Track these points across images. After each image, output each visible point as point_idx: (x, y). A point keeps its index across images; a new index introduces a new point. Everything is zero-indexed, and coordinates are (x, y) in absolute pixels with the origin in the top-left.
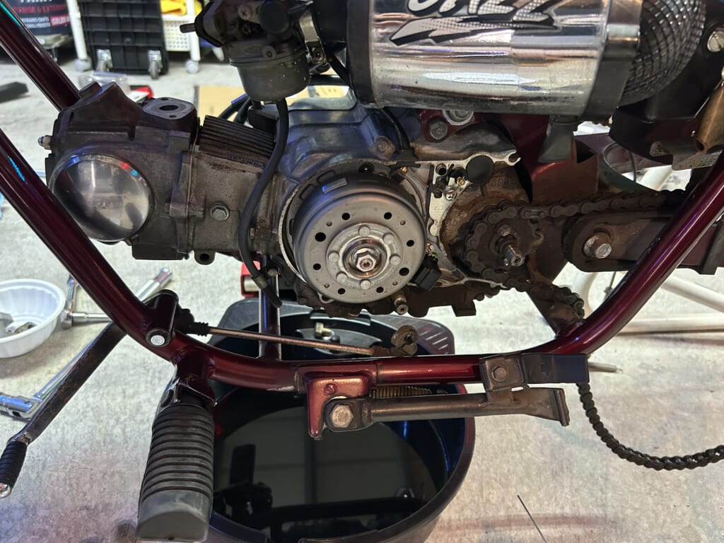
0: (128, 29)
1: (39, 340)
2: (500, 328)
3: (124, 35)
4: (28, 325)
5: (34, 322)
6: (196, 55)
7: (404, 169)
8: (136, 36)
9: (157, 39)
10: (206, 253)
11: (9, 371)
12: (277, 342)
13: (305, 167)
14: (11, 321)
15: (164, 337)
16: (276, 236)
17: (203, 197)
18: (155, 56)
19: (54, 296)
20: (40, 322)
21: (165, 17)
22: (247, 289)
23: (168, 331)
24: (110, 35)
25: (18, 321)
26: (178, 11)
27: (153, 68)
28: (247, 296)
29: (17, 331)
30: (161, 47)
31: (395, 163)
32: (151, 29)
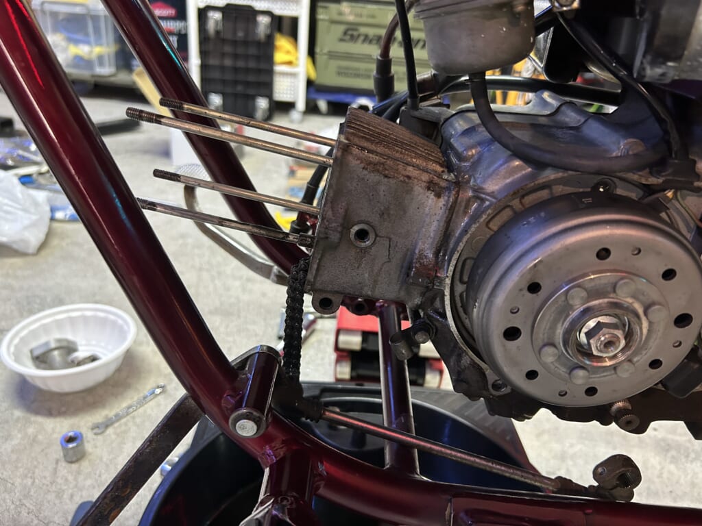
0: (241, 77)
1: (101, 377)
2: (655, 436)
3: (236, 82)
4: (92, 358)
5: (99, 355)
6: (301, 105)
7: (670, 194)
8: (247, 84)
9: (266, 87)
10: (329, 296)
11: (63, 409)
12: (412, 446)
13: (505, 178)
14: (75, 350)
15: (256, 423)
16: (442, 281)
17: (342, 211)
18: (262, 103)
19: (126, 327)
20: (105, 355)
21: (278, 68)
22: (341, 346)
23: (264, 414)
24: (224, 82)
25: (83, 351)
26: (289, 63)
27: (259, 114)
28: (341, 354)
29: (79, 364)
30: (269, 95)
31: (660, 181)
32: (263, 78)
